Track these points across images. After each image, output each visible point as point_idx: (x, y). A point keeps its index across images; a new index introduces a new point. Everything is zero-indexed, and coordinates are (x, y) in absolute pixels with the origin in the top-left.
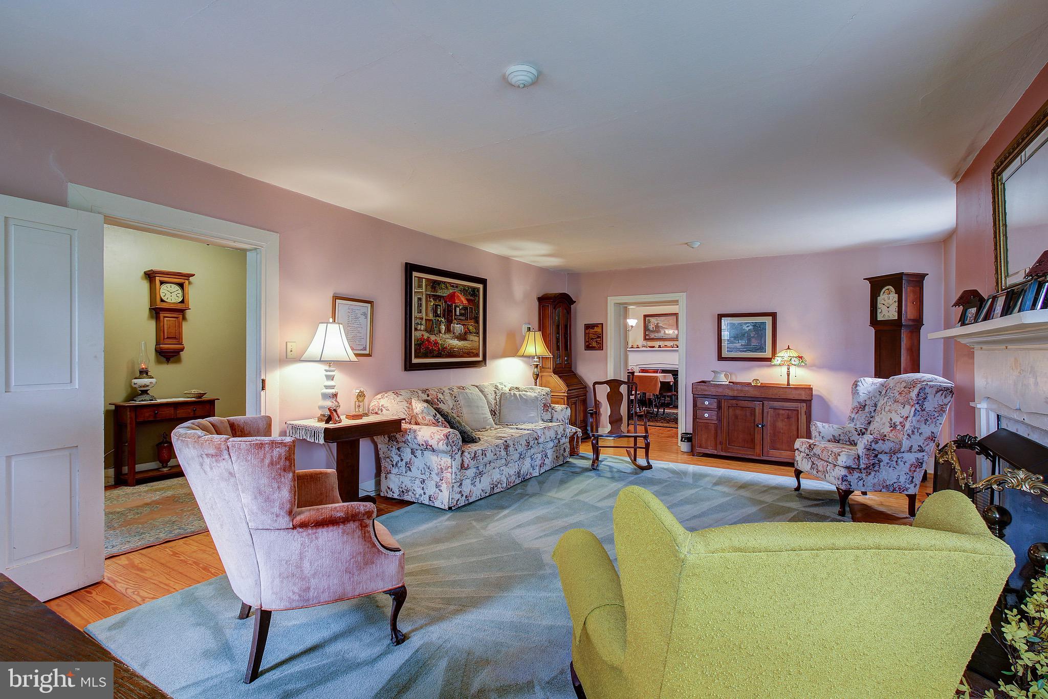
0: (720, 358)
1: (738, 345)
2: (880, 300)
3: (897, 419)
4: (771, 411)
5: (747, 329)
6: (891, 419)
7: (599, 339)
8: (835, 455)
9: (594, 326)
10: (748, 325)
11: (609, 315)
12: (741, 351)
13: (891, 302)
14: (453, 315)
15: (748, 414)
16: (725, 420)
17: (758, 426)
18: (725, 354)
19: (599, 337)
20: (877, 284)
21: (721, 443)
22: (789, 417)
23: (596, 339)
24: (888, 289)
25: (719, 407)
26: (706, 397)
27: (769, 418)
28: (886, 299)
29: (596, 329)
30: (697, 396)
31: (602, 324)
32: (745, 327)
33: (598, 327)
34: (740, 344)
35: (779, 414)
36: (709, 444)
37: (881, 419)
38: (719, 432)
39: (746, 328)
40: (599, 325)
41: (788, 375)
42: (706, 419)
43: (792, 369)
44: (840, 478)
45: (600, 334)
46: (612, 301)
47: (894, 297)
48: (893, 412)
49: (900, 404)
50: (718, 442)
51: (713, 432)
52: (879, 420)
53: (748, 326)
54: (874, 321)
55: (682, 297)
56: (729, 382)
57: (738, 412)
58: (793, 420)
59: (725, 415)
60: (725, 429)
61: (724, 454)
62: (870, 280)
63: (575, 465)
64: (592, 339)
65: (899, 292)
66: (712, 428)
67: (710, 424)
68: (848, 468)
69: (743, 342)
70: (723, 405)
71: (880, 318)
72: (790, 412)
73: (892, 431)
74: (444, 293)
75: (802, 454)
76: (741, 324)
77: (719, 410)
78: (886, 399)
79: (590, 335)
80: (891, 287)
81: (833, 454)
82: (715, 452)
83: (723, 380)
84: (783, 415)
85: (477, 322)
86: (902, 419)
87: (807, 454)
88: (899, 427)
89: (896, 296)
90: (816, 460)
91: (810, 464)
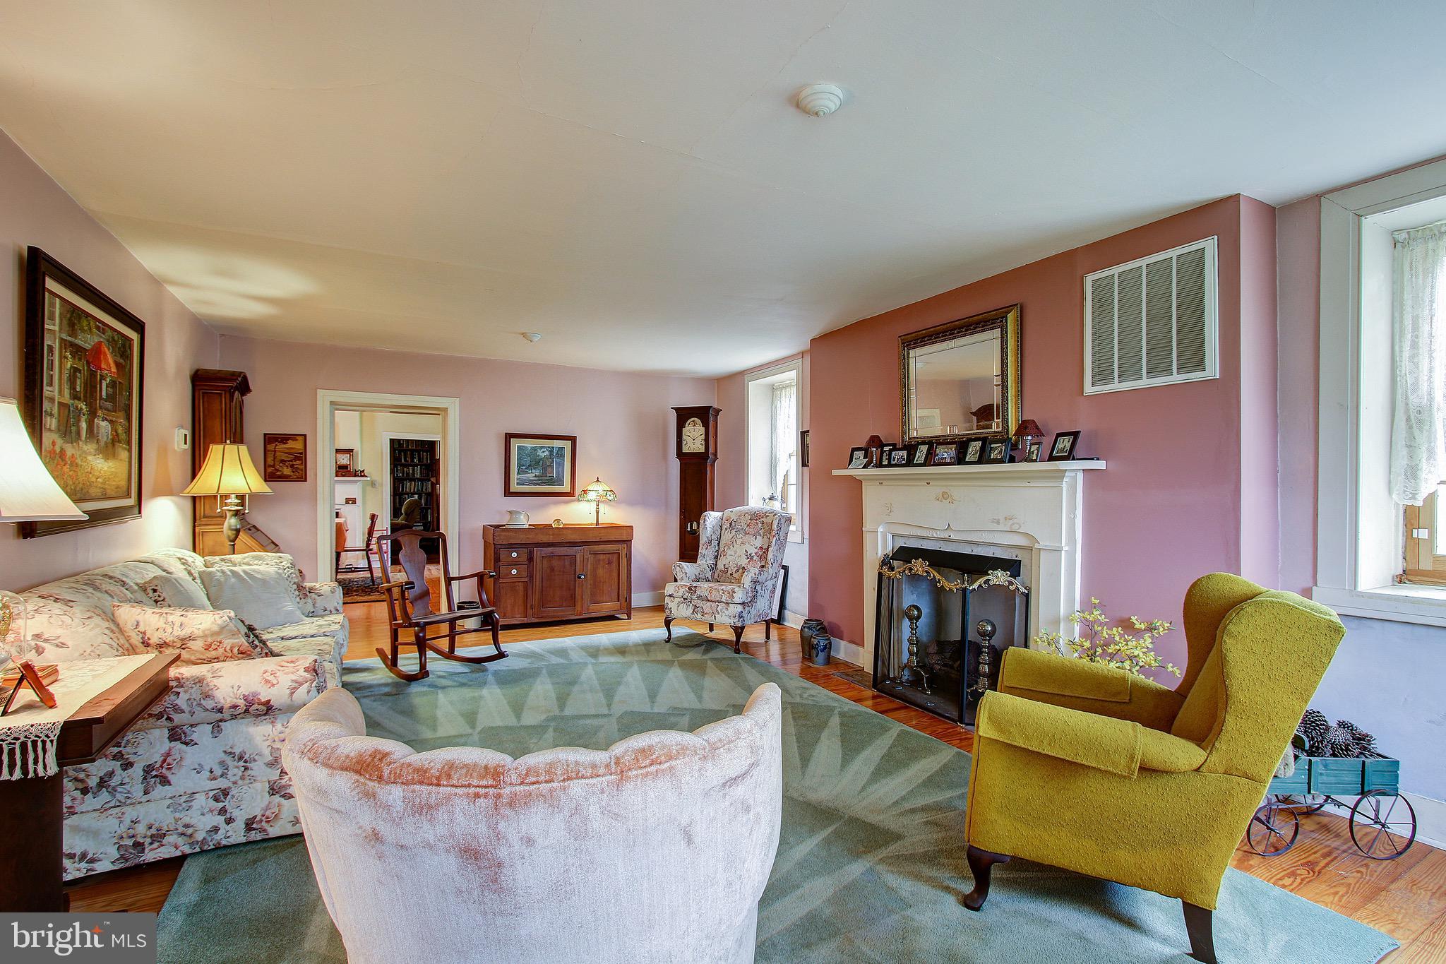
0: (508, 493)
1: (531, 476)
2: (685, 430)
3: (752, 551)
4: (591, 558)
5: (543, 455)
6: (746, 551)
7: (298, 462)
8: (729, 593)
9: (287, 439)
10: (543, 450)
11: (320, 422)
12: (534, 484)
13: (696, 434)
14: (98, 398)
15: (566, 563)
16: (538, 574)
17: (580, 578)
18: (514, 487)
19: (297, 458)
20: (684, 415)
21: (532, 607)
22: (610, 563)
23: (291, 461)
24: (693, 421)
25: (530, 559)
26: (512, 546)
27: (589, 566)
28: (692, 431)
29: (291, 444)
30: (499, 546)
31: (305, 436)
32: (539, 452)
33: (297, 440)
34: (534, 475)
35: (599, 560)
36: (516, 610)
37: (736, 552)
38: (530, 592)
39: (541, 454)
40: (298, 437)
41: (597, 512)
42: (514, 576)
43: (601, 506)
44: (737, 615)
45: (301, 453)
46: (325, 397)
47: (700, 430)
48: (747, 544)
49: (751, 536)
50: (529, 605)
51: (521, 593)
52: (733, 554)
53: (543, 452)
54: (680, 454)
55: (453, 405)
56: (529, 525)
57: (555, 563)
58: (614, 565)
59: (538, 569)
60: (537, 587)
61: (537, 621)
62: (677, 409)
63: (361, 685)
64: (282, 461)
65: (706, 425)
66: (521, 588)
67: (517, 584)
68: (743, 604)
69: (537, 472)
70: (535, 556)
71: (685, 450)
72: (610, 556)
73: (749, 562)
74: (87, 340)
75: (677, 600)
76: (535, 449)
77: (530, 562)
78: (733, 532)
79: (278, 454)
80: (692, 419)
81: (726, 593)
82: (525, 620)
83: (523, 522)
84: (604, 560)
85: (129, 419)
86: (756, 550)
87: (684, 599)
88: (755, 558)
89: (703, 429)
90: (699, 603)
91: (691, 609)
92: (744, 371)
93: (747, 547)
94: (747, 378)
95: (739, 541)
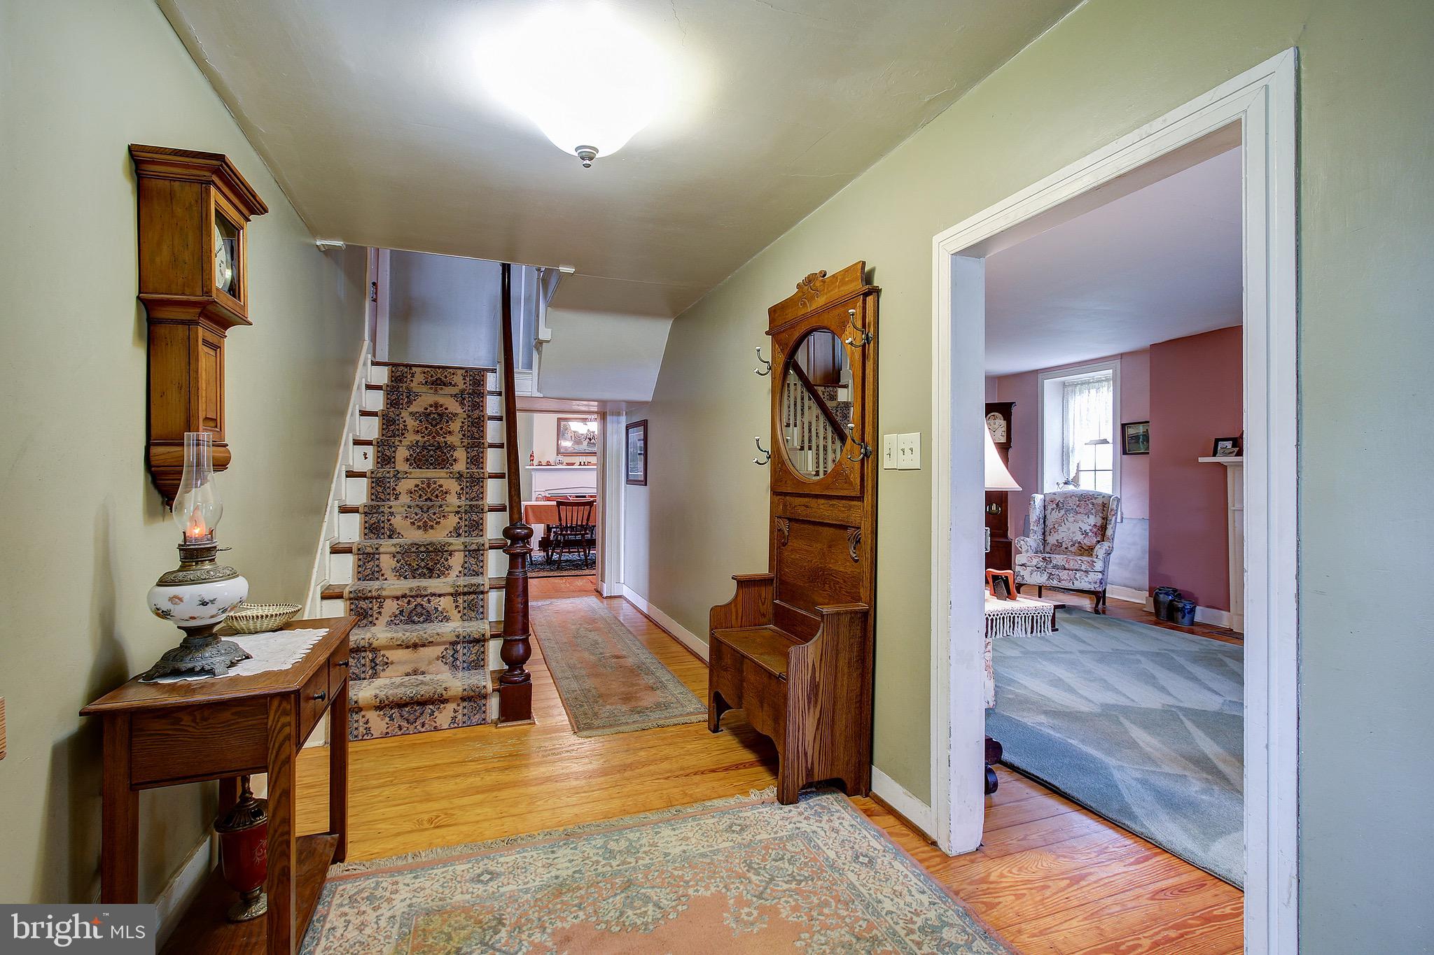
3: (1088, 528)
6: (1080, 528)
8: (1089, 562)
13: (997, 427)
24: (994, 415)
28: (994, 424)
37: (1069, 529)
44: (1098, 581)
47: (1001, 423)
48: (1080, 522)
49: (1083, 515)
52: (1066, 530)
65: (1007, 419)
68: (1102, 572)
73: (1084, 537)
75: (1030, 569)
78: (1063, 512)
80: (992, 414)
81: (1085, 563)
86: (1090, 527)
87: (1038, 568)
88: (1090, 534)
89: (1003, 423)
90: (1055, 572)
91: (1045, 576)
92: (1037, 370)
93: (1081, 524)
94: (1040, 376)
95: (1071, 519)
